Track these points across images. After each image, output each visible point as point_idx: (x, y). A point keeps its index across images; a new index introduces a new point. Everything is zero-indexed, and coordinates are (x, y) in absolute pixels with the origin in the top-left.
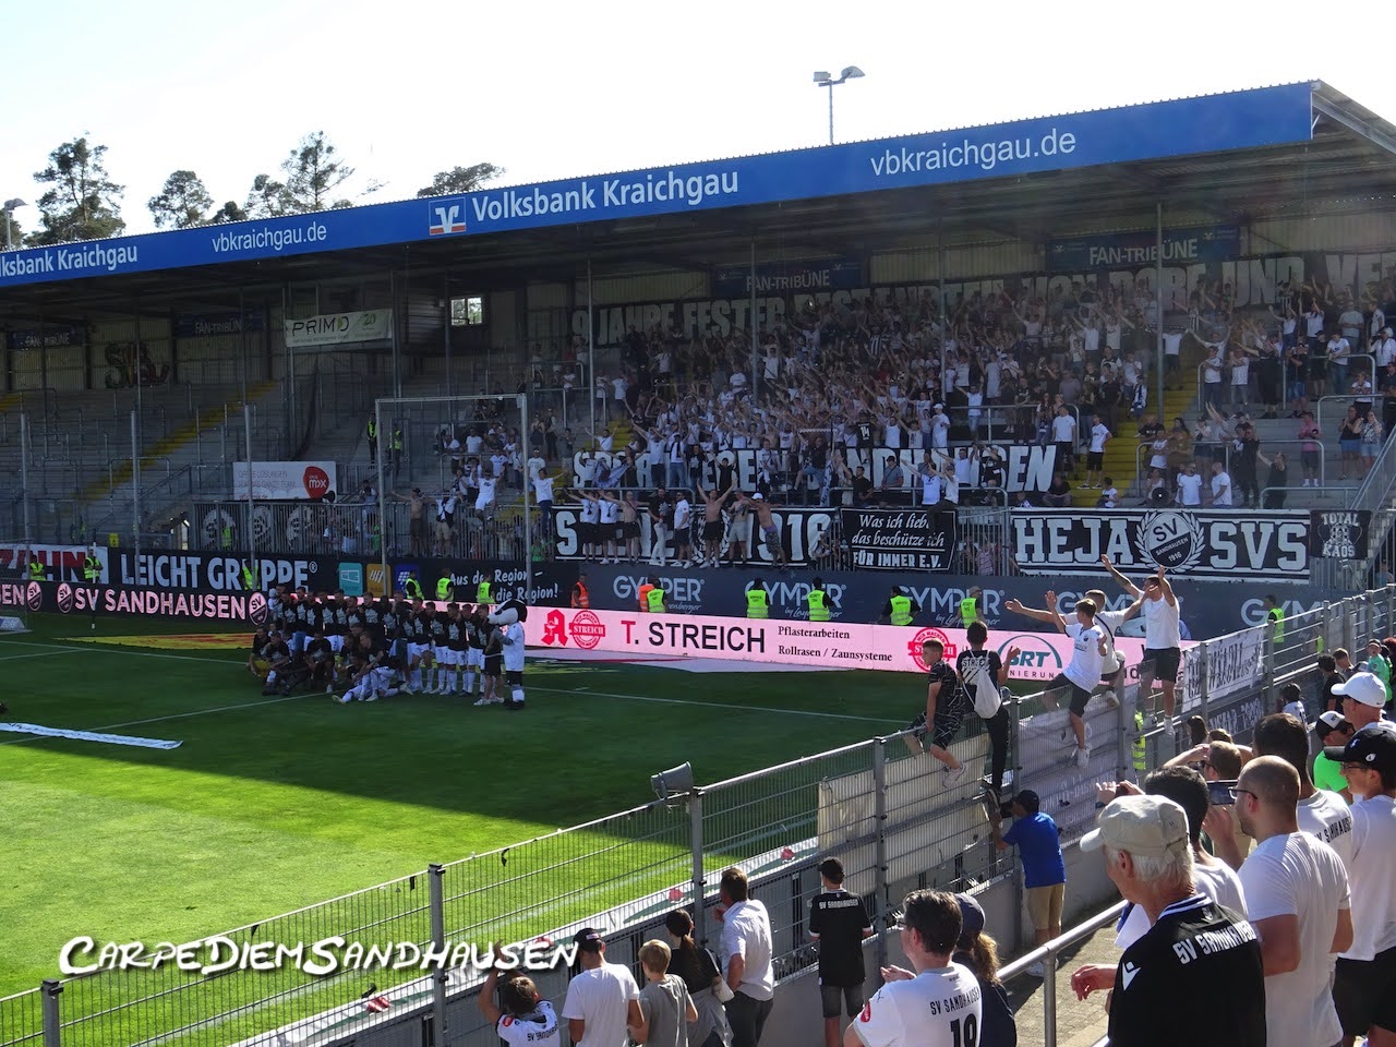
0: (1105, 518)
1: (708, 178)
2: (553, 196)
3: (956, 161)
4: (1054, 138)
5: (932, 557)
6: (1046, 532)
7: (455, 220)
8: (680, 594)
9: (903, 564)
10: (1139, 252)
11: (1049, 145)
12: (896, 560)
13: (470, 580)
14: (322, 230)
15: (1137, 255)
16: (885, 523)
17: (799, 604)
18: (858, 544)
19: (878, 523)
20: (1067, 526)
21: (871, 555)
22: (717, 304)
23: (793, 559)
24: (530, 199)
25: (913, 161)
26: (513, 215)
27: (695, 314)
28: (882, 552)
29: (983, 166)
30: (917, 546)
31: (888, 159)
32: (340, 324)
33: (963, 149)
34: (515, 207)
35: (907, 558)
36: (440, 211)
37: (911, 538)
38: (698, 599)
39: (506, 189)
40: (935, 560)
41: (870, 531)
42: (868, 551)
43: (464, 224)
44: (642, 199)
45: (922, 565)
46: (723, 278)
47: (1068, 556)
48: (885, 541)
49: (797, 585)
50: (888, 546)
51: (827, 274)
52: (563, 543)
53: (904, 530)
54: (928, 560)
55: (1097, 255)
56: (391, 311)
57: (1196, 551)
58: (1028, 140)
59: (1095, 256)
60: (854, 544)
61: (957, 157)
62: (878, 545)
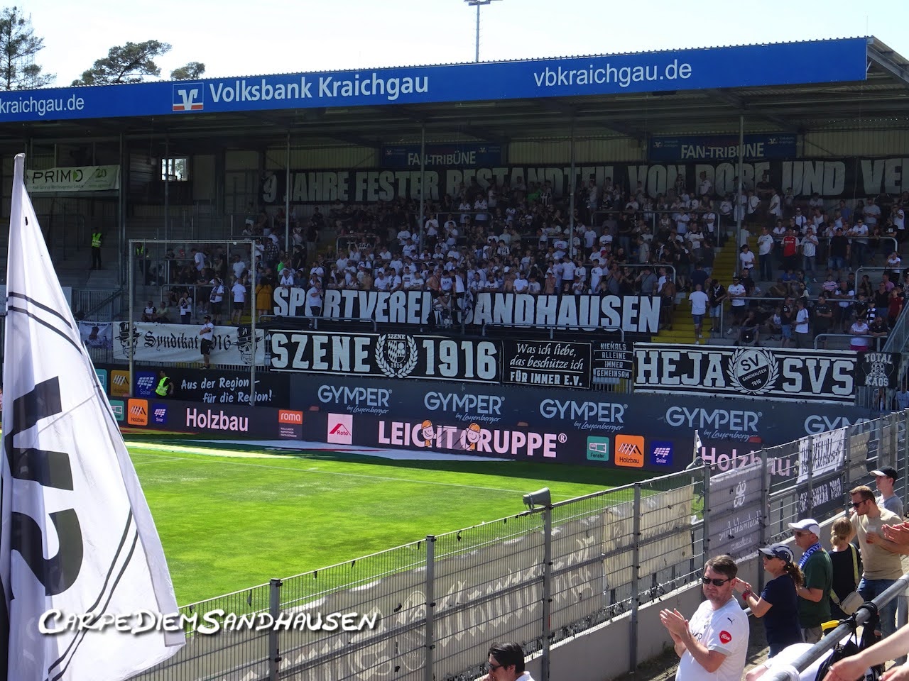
0: (705, 352)
1: (404, 80)
2: (277, 86)
3: (600, 79)
4: (675, 67)
5: (574, 377)
6: (660, 361)
7: (194, 101)
8: (372, 400)
9: (550, 382)
10: (720, 150)
11: (671, 72)
12: (545, 378)
13: (199, 385)
14: (80, 101)
15: (717, 152)
16: (537, 350)
17: (467, 410)
18: (515, 366)
19: (531, 350)
20: (676, 357)
21: (525, 374)
22: (384, 175)
23: (466, 376)
24: (258, 87)
25: (567, 77)
26: (243, 99)
27: (365, 181)
28: (535, 372)
29: (621, 84)
30: (563, 369)
31: (547, 75)
32: (75, 175)
33: (606, 71)
34: (245, 93)
35: (553, 378)
36: (182, 93)
37: (558, 362)
38: (387, 405)
39: (238, 78)
40: (576, 379)
41: (525, 356)
42: (522, 371)
43: (202, 104)
44: (350, 93)
45: (566, 383)
46: (389, 154)
47: (676, 380)
48: (537, 364)
49: (466, 396)
50: (539, 368)
51: (473, 155)
52: (277, 358)
53: (553, 356)
54: (571, 380)
55: (688, 152)
56: (119, 167)
57: (772, 379)
58: (656, 67)
59: (686, 151)
60: (512, 366)
61: (601, 76)
62: (532, 367)
